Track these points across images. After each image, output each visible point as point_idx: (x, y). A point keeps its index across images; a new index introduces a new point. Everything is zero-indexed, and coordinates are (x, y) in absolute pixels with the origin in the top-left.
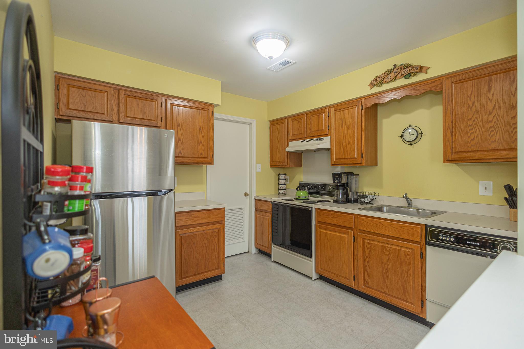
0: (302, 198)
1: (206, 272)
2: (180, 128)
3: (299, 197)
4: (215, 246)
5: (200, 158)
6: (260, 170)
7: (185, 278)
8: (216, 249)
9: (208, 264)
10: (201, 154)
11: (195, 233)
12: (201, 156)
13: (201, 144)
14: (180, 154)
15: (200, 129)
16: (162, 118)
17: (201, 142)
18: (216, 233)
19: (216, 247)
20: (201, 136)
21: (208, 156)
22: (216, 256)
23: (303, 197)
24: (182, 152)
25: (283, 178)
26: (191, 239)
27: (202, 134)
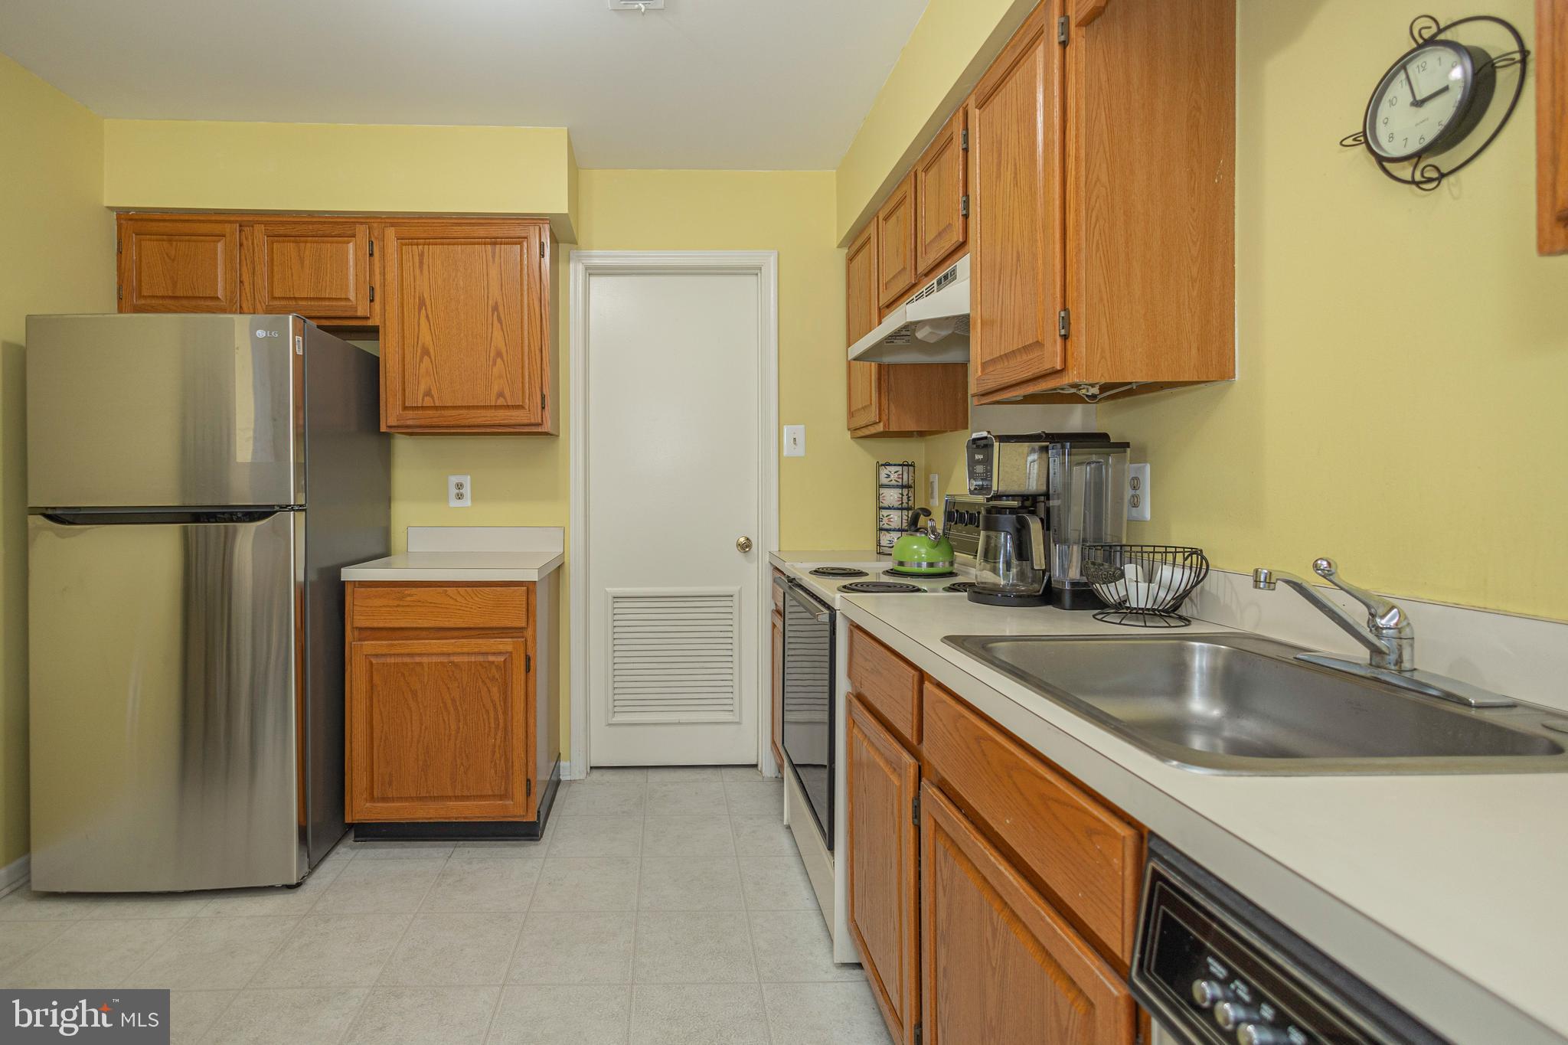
0: (915, 569)
1: (457, 798)
2: (427, 316)
3: (901, 564)
4: (492, 714)
5: (496, 407)
6: (800, 451)
7: (384, 799)
8: (493, 725)
9: (465, 773)
10: (501, 395)
11: (417, 659)
12: (501, 402)
13: (499, 360)
14: (427, 399)
15: (495, 308)
16: (372, 289)
17: (499, 354)
18: (494, 670)
19: (497, 719)
20: (497, 334)
21: (523, 401)
22: (494, 752)
23: (919, 565)
24: (434, 392)
25: (894, 483)
26: (403, 674)
27: (502, 325)
